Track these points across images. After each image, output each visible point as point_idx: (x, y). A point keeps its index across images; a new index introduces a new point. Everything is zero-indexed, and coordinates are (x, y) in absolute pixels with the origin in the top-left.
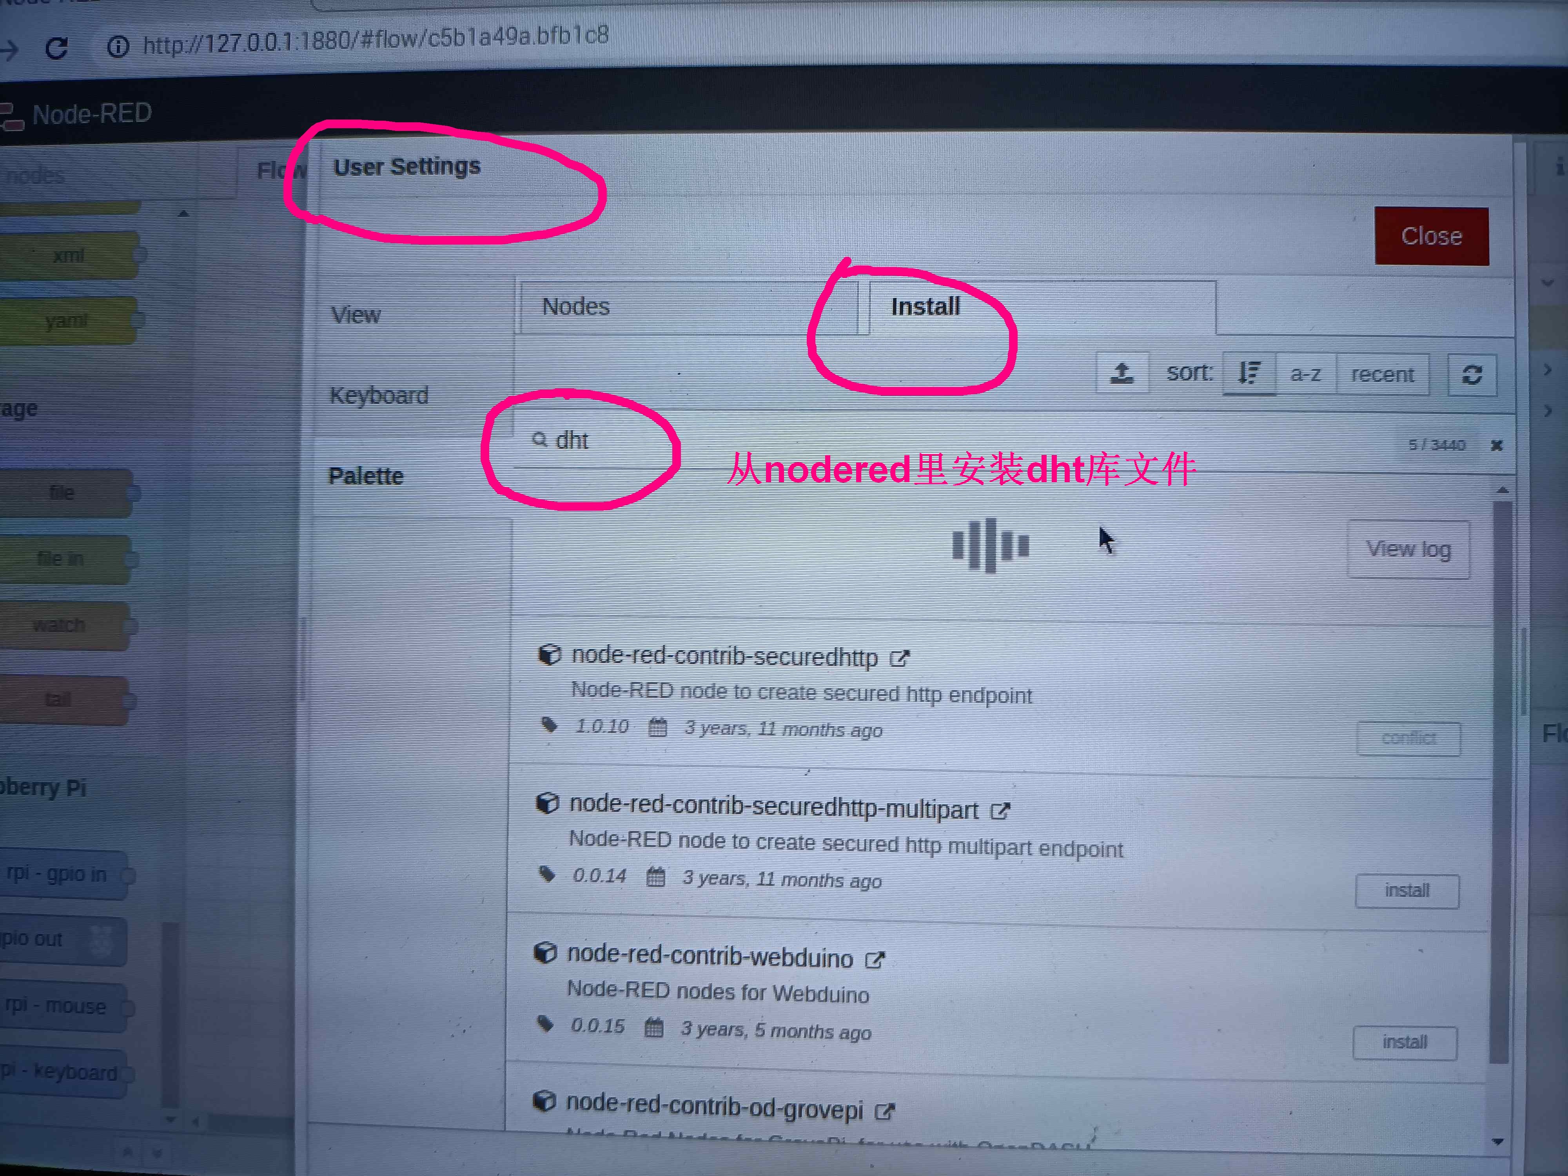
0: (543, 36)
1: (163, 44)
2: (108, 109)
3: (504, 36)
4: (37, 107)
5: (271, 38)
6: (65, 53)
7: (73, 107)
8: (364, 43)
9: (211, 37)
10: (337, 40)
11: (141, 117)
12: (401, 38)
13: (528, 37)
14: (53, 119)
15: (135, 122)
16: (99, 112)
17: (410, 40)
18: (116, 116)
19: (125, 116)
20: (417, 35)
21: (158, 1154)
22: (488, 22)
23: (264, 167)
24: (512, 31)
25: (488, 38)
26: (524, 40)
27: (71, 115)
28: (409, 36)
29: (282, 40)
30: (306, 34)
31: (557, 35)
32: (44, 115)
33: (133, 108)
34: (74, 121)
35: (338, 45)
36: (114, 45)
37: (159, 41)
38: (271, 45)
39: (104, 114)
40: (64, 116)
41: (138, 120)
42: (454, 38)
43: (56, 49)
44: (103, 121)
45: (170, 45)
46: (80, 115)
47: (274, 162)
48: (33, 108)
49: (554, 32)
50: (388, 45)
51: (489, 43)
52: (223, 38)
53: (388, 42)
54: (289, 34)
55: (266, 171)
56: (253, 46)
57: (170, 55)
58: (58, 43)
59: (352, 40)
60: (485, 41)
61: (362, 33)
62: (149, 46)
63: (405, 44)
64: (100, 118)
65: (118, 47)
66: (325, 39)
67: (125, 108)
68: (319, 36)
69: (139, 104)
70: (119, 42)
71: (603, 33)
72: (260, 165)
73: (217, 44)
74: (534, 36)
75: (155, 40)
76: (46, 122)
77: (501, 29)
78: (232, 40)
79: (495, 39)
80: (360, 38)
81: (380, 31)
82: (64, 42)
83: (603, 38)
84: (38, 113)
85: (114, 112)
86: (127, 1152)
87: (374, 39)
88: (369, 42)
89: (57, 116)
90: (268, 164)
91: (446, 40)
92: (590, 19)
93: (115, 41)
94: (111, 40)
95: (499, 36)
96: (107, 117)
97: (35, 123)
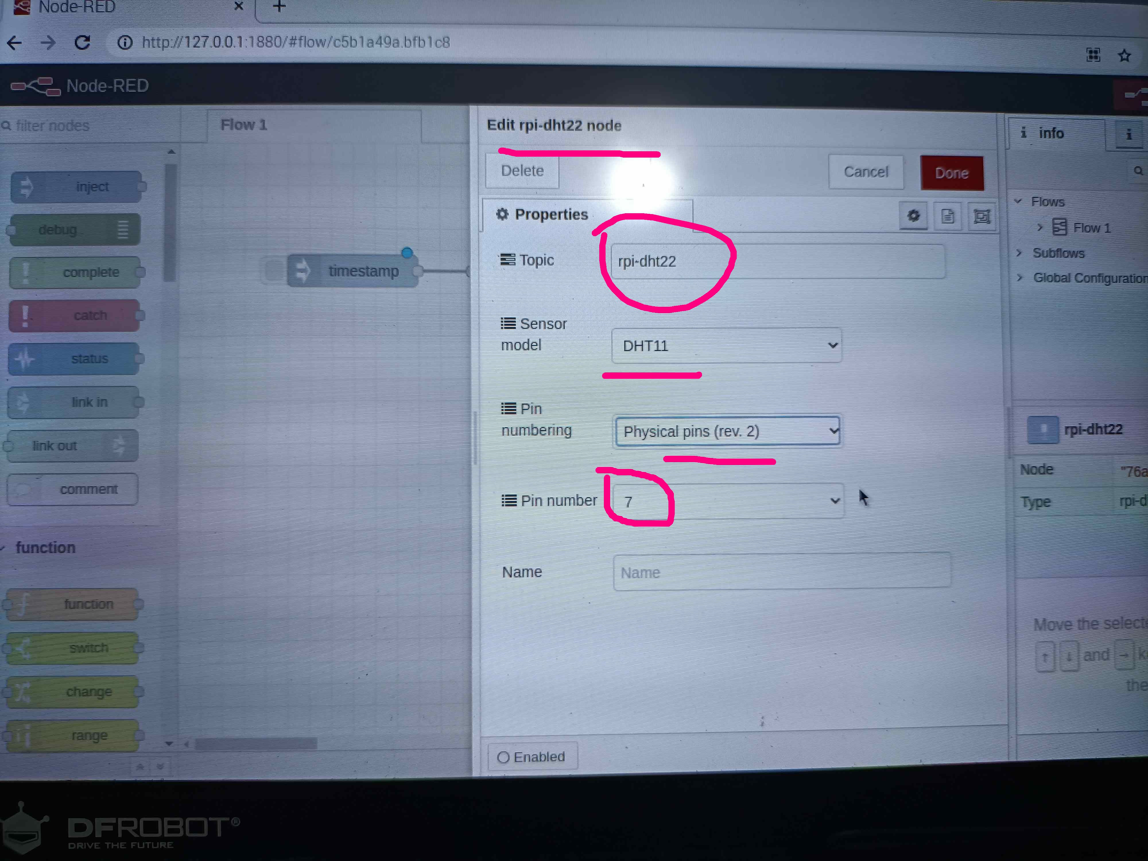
0: (408, 43)
1: (155, 42)
2: (119, 83)
3: (383, 42)
4: (69, 81)
5: (229, 39)
6: (88, 45)
7: (94, 82)
8: (291, 44)
9: (188, 37)
10: (273, 42)
11: (141, 89)
12: (315, 43)
13: (398, 43)
14: (80, 89)
15: (137, 92)
16: (113, 85)
17: (321, 43)
18: (124, 87)
19: (130, 88)
20: (325, 40)
21: (160, 767)
22: (373, 32)
23: (225, 123)
24: (387, 39)
25: (372, 43)
26: (396, 45)
27: (93, 87)
28: (321, 40)
29: (236, 41)
30: (252, 37)
31: (417, 42)
32: (75, 86)
33: (136, 82)
34: (95, 90)
35: (274, 45)
36: (122, 42)
37: (153, 40)
38: (229, 44)
39: (115, 86)
40: (88, 87)
41: (139, 91)
42: (350, 42)
43: (82, 43)
44: (115, 91)
45: (161, 42)
46: (99, 87)
47: (232, 119)
48: (67, 82)
49: (414, 40)
50: (307, 45)
51: (373, 46)
52: (197, 39)
53: (306, 44)
54: (240, 37)
55: (227, 125)
56: (217, 44)
57: (161, 49)
58: (84, 39)
59: (283, 41)
60: (370, 45)
61: (290, 37)
62: (146, 43)
63: (318, 46)
64: (113, 89)
65: (125, 43)
66: (265, 41)
67: (130, 82)
68: (260, 39)
69: (139, 80)
70: (125, 39)
71: (446, 41)
72: (223, 121)
73: (192, 42)
74: (402, 43)
75: (150, 38)
76: (76, 90)
77: (381, 37)
78: (202, 40)
79: (377, 43)
80: (288, 41)
81: (301, 37)
82: (88, 39)
83: (446, 44)
84: (70, 85)
85: (123, 84)
86: (140, 767)
87: (297, 42)
88: (294, 44)
89: (83, 87)
90: (228, 120)
91: (345, 43)
92: (438, 32)
93: (123, 38)
94: (121, 38)
95: (379, 42)
96: (118, 88)
97: (68, 91)
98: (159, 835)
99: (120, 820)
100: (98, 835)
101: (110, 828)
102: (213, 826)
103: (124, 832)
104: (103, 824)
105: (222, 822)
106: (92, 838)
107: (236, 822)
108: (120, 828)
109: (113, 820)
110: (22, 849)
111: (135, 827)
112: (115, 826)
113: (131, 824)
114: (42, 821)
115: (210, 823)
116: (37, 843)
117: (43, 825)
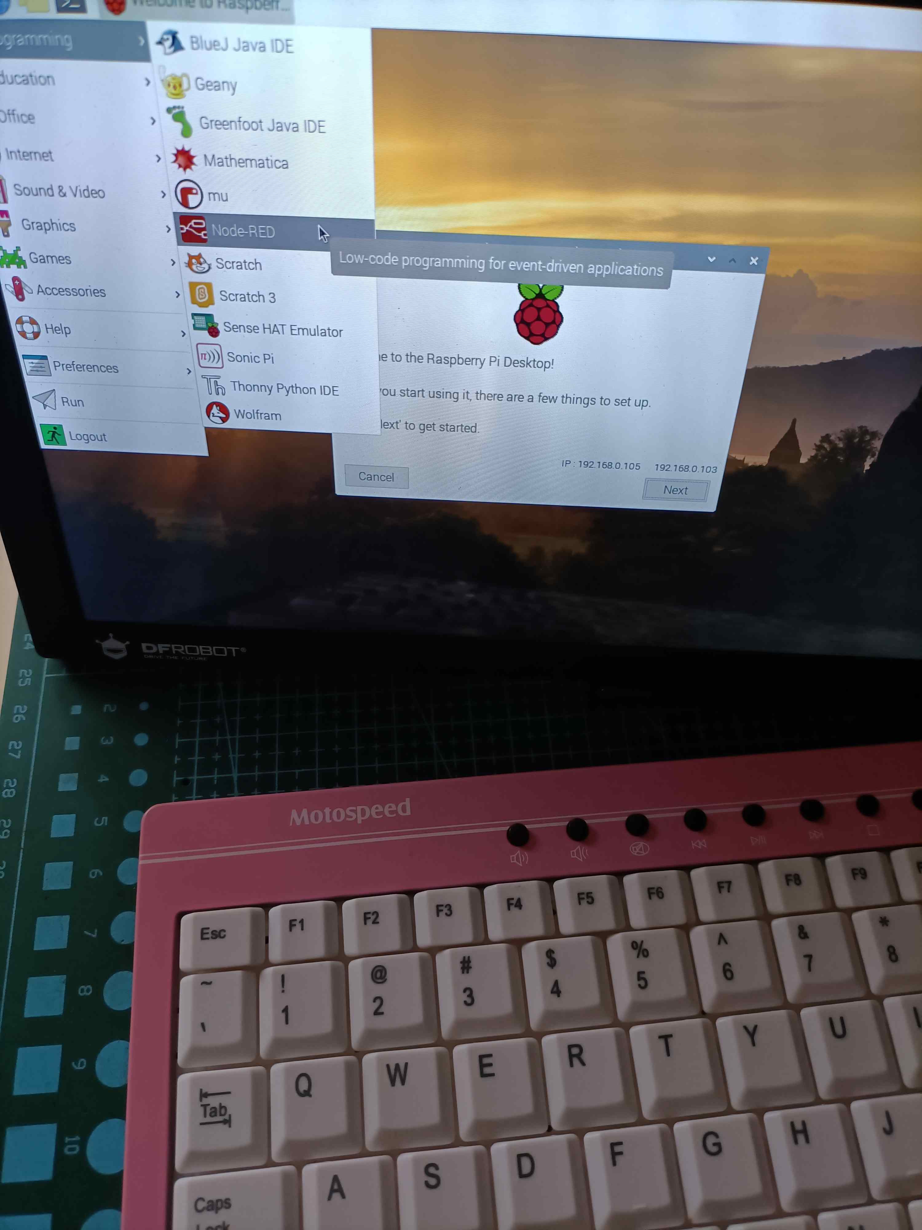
98: (198, 654)
99: (173, 646)
100: (161, 652)
101: (167, 649)
102: (230, 652)
103: (176, 651)
104: (163, 647)
105: (235, 650)
106: (157, 653)
107: (243, 650)
108: (174, 650)
109: (169, 646)
110: (117, 657)
111: (183, 649)
112: (171, 648)
113: (180, 648)
114: (126, 644)
115: (227, 650)
116: (124, 654)
117: (127, 646)
